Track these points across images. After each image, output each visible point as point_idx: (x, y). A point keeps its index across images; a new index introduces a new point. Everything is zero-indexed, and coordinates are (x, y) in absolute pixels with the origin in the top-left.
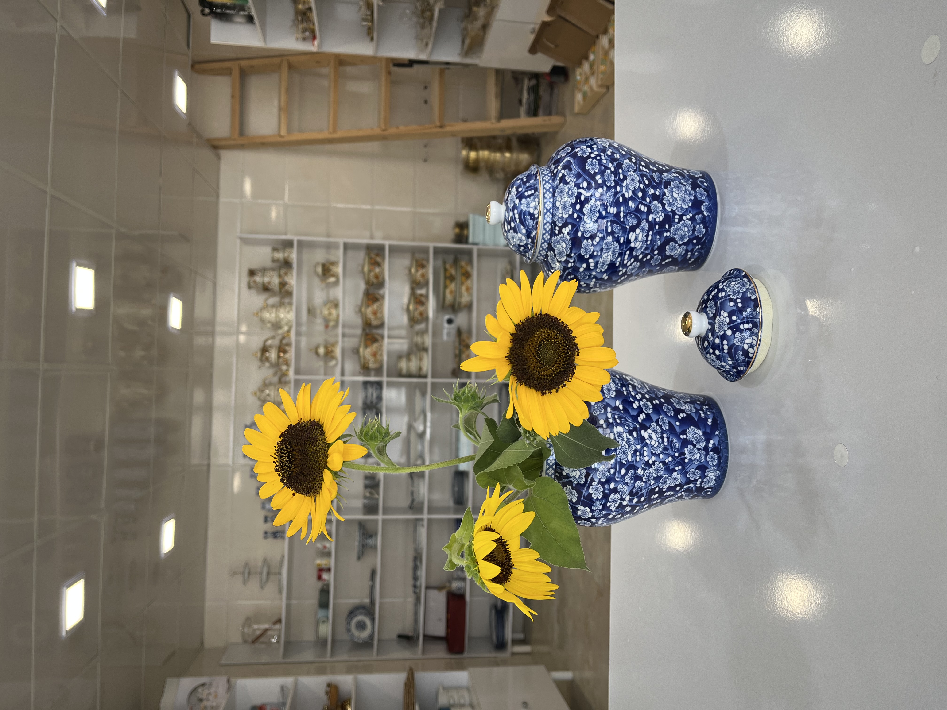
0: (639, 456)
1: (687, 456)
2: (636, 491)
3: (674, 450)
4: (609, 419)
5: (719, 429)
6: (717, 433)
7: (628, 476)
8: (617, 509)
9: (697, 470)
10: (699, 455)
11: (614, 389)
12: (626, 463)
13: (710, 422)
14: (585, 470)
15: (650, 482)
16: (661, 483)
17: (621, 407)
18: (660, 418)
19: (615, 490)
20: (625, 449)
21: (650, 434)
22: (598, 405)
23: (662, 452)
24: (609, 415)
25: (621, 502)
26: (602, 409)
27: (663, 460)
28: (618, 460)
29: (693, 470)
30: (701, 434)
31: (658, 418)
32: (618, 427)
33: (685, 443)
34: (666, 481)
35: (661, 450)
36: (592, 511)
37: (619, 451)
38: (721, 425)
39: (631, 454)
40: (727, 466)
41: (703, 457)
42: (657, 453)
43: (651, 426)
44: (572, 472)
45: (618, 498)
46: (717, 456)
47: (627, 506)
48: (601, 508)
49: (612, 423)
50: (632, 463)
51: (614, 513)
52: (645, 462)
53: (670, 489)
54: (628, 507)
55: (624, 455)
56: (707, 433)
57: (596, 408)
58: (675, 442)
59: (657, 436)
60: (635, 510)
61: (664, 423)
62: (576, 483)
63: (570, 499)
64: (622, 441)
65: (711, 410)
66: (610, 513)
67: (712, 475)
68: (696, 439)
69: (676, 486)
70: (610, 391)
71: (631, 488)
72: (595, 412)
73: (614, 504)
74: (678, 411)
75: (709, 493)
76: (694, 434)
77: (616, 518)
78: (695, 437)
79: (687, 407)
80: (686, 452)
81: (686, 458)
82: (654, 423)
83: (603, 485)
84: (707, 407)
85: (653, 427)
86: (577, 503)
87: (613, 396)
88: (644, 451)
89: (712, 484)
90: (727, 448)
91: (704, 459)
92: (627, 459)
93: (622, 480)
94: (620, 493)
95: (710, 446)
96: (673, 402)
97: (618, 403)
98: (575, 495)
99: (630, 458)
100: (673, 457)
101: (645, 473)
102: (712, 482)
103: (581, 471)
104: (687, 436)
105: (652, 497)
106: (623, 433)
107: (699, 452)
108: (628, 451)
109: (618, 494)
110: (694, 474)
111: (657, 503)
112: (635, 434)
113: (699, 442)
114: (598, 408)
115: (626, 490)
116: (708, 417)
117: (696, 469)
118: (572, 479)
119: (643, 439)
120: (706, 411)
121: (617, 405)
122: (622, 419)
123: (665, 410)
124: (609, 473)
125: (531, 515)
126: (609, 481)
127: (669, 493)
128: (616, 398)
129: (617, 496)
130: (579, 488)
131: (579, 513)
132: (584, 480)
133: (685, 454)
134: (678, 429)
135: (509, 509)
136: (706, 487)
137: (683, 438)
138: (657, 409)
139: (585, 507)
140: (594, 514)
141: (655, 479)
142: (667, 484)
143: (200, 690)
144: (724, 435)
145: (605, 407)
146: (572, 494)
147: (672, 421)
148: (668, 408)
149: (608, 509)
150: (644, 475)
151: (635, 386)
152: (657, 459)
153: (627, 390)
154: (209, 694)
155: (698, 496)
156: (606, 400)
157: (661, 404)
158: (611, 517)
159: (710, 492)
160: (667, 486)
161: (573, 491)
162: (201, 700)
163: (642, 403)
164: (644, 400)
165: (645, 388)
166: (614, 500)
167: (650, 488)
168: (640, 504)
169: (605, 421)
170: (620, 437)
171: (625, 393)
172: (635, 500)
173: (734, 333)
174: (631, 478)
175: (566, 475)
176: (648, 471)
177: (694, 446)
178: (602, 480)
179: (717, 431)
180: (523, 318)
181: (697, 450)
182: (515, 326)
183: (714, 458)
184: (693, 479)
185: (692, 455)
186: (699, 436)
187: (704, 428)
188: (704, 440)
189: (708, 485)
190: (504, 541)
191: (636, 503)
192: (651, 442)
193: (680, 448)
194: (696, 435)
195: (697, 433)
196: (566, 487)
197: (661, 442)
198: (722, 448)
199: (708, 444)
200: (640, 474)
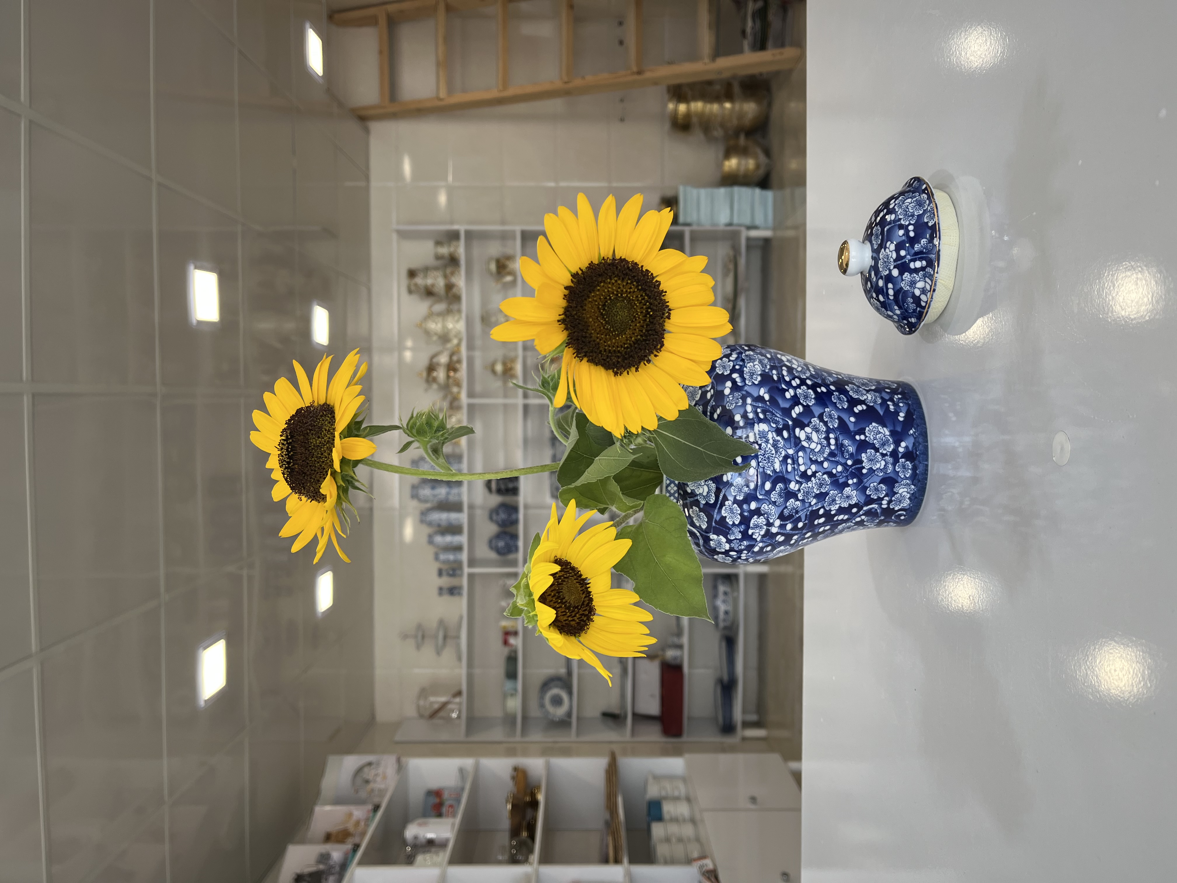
0: (791, 465)
1: (866, 464)
2: (789, 513)
3: (846, 456)
4: (748, 414)
5: (915, 426)
6: (911, 432)
7: (776, 491)
8: (764, 539)
9: (881, 485)
10: (883, 463)
11: (759, 373)
12: (772, 474)
13: (901, 417)
14: (714, 484)
15: (809, 501)
16: (826, 503)
17: (767, 397)
18: (825, 412)
19: (758, 512)
20: (770, 454)
21: (808, 433)
22: (734, 395)
23: (826, 459)
24: (749, 408)
25: (769, 529)
26: (740, 400)
27: (829, 470)
28: (761, 470)
29: (875, 484)
30: (887, 433)
31: (822, 411)
32: (761, 424)
33: (863, 446)
34: (834, 500)
35: (825, 456)
36: (729, 541)
37: (762, 457)
38: (918, 421)
39: (780, 461)
40: (926, 479)
41: (890, 466)
42: (819, 460)
43: (811, 423)
44: (699, 487)
45: (762, 522)
46: (911, 464)
47: (778, 534)
48: (740, 537)
49: (753, 419)
50: (781, 474)
51: (761, 545)
52: (801, 473)
53: (841, 510)
54: (779, 536)
55: (769, 462)
56: (897, 432)
57: (731, 398)
58: (847, 445)
59: (820, 437)
60: (792, 540)
61: (832, 418)
62: (704, 502)
63: (698, 525)
64: (767, 444)
65: (905, 401)
66: (755, 545)
67: (904, 491)
68: (879, 440)
69: (851, 506)
70: (752, 376)
71: (781, 509)
72: (730, 405)
73: (757, 531)
74: (853, 402)
75: (902, 518)
76: (877, 434)
77: (764, 550)
78: (878, 438)
79: (869, 397)
80: (863, 459)
81: (864, 468)
82: (816, 419)
83: (741, 507)
84: (900, 396)
85: (813, 424)
86: (707, 531)
87: (756, 382)
88: (798, 457)
89: (905, 505)
90: (926, 453)
91: (891, 469)
92: (774, 469)
93: (767, 498)
94: (766, 516)
95: (901, 450)
96: (849, 390)
97: (762, 392)
98: (705, 519)
99: (777, 466)
100: (845, 465)
101: (802, 487)
102: (905, 502)
103: (709, 486)
104: (866, 437)
105: (816, 522)
106: (768, 432)
107: (884, 458)
108: (775, 457)
109: (762, 517)
110: (876, 489)
111: (824, 531)
112: (785, 434)
113: (883, 445)
114: (733, 398)
115: (773, 511)
116: (900, 409)
117: (879, 483)
118: (699, 498)
119: (798, 440)
120: (898, 401)
121: (762, 395)
122: (767, 413)
123: (835, 401)
124: (748, 489)
125: (626, 544)
126: (750, 497)
127: (841, 517)
128: (761, 384)
129: (762, 520)
130: (708, 509)
131: (712, 544)
132: (714, 499)
133: (861, 462)
134: (852, 427)
135: (594, 536)
136: (896, 509)
137: (860, 439)
138: (823, 399)
139: (718, 536)
140: (733, 545)
141: (816, 496)
142: (836, 504)
143: (366, 770)
144: (922, 435)
145: (744, 398)
146: (700, 518)
147: (844, 417)
148: (839, 399)
149: (750, 538)
150: (799, 490)
151: (793, 368)
152: (819, 468)
153: (778, 374)
154: (376, 775)
155: (888, 522)
156: (746, 388)
157: (830, 393)
158: (756, 549)
159: (905, 516)
160: (837, 506)
161: (701, 513)
162: (367, 782)
163: (799, 391)
164: (804, 387)
165: (808, 372)
166: (757, 526)
167: (810, 509)
168: (797, 532)
169: (742, 417)
170: (764, 437)
171: (775, 378)
172: (789, 527)
173: (901, 274)
174: (780, 495)
175: (691, 492)
176: (806, 486)
177: (877, 450)
178: (738, 498)
179: (912, 429)
180: (585, 265)
181: (880, 457)
182: (572, 275)
183: (906, 467)
184: (876, 498)
185: (873, 463)
186: (884, 436)
187: (892, 425)
188: (891, 443)
189: (900, 506)
190: (582, 577)
191: (791, 530)
192: (809, 446)
193: (855, 453)
194: (880, 435)
195: (882, 433)
196: (692, 509)
197: (825, 445)
198: (919, 453)
199: (898, 447)
200: (793, 490)
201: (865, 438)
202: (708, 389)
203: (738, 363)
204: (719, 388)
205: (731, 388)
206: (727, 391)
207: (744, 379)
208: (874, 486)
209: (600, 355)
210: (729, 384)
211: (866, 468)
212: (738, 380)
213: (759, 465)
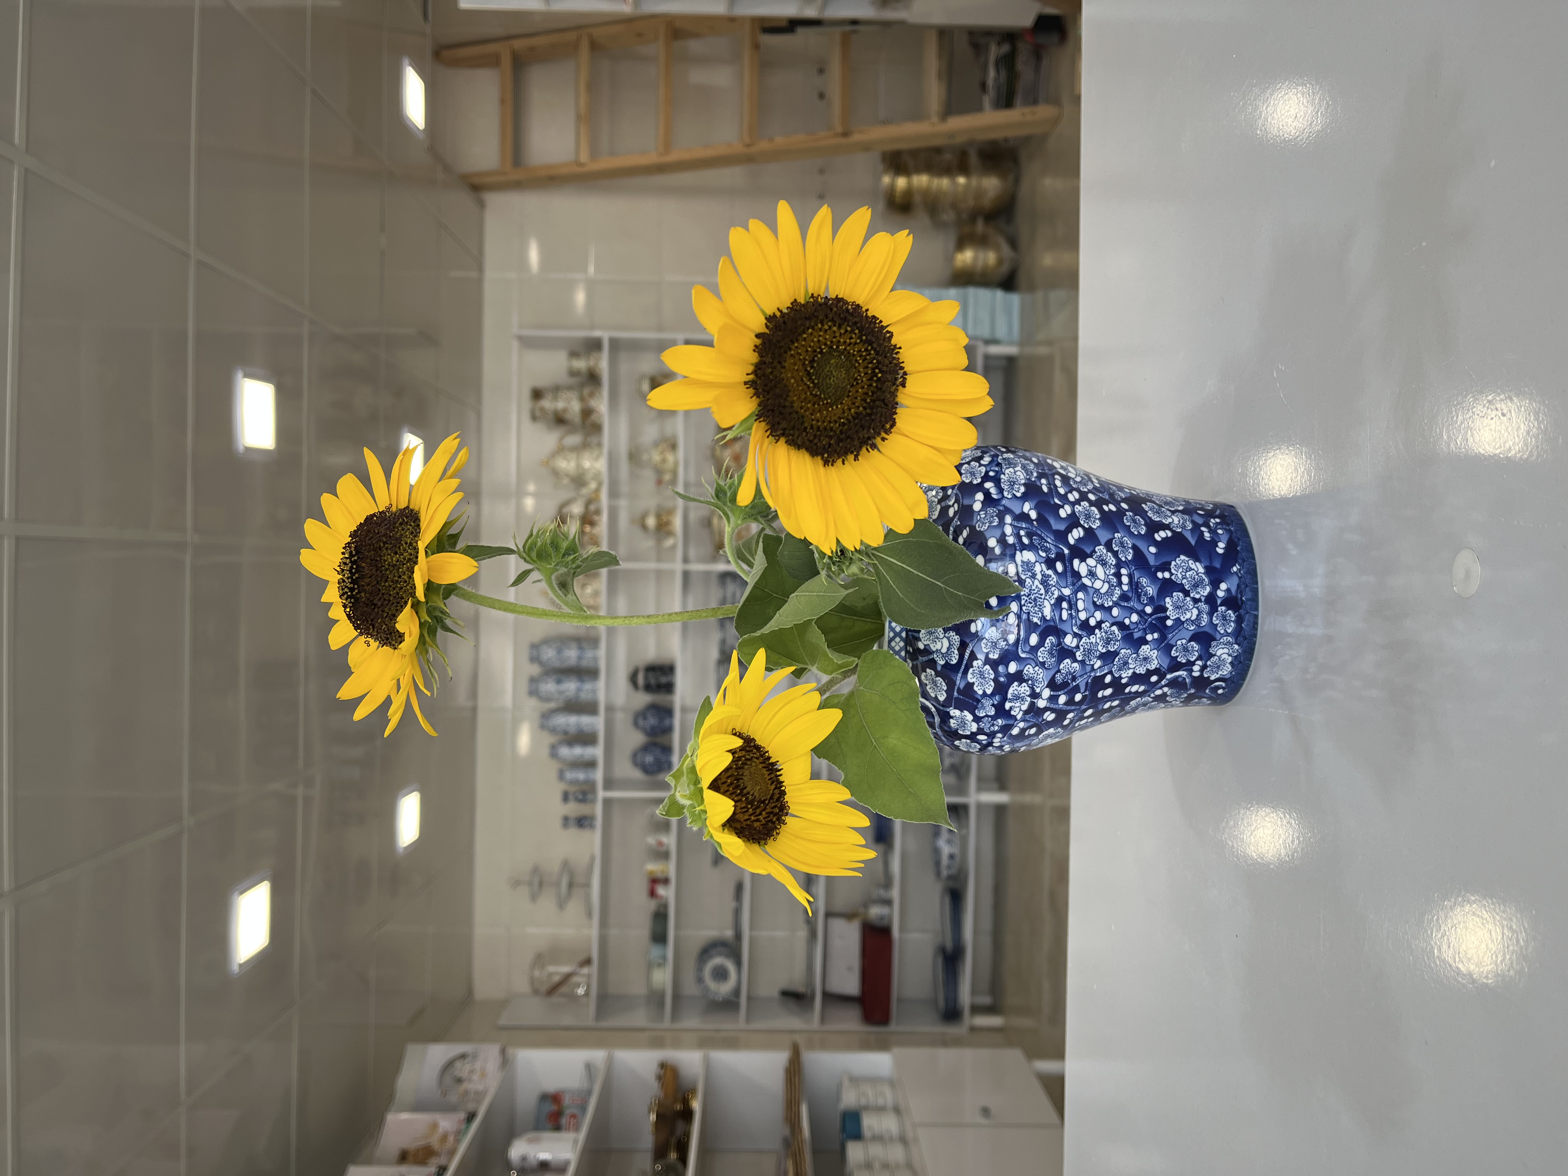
0: (1067, 610)
1: (1172, 613)
2: (1063, 680)
3: (1143, 601)
4: (1007, 538)
5: (1240, 561)
6: (1235, 569)
7: (1046, 648)
8: (1027, 716)
9: (1192, 643)
10: (1195, 612)
11: (1023, 482)
12: (1039, 623)
13: (1221, 548)
14: (958, 636)
15: (1092, 663)
16: (1115, 667)
17: (1033, 515)
18: (1114, 538)
19: (1018, 677)
20: (1037, 595)
21: (1091, 567)
22: (987, 512)
23: (1116, 604)
24: (1008, 530)
25: (1034, 702)
26: (995, 518)
27: (1119, 619)
28: (1024, 616)
29: (1184, 641)
30: (1202, 570)
31: (1110, 537)
32: (1025, 552)
33: (1168, 587)
34: (1126, 663)
35: (1115, 599)
36: (977, 719)
37: (1026, 598)
38: (1244, 554)
39: (1051, 605)
40: (1255, 636)
41: (1205, 616)
42: (1106, 605)
43: (1096, 552)
44: (935, 641)
45: (1025, 692)
46: (1234, 614)
47: (1046, 709)
48: (993, 713)
49: (1014, 545)
50: (1052, 624)
51: (1022, 725)
52: (1081, 622)
53: (1136, 678)
54: (1049, 713)
55: (1036, 606)
56: (1215, 568)
57: (983, 516)
58: (1145, 585)
59: (1107, 572)
60: (1066, 719)
61: (1124, 547)
62: (942, 662)
63: (933, 695)
64: (1033, 580)
65: (1224, 527)
66: (1013, 725)
67: (1223, 652)
68: (1190, 579)
69: (1150, 673)
70: (1012, 486)
71: (1052, 673)
72: (981, 525)
73: (1018, 705)
74: (1154, 527)
75: (1220, 691)
76: (1187, 571)
77: (1027, 734)
78: (1188, 576)
79: (1175, 520)
80: (1168, 605)
81: (1168, 618)
82: (1101, 547)
83: (995, 669)
84: (1218, 520)
85: (1098, 554)
86: (947, 703)
87: (1019, 495)
88: (1077, 600)
89: (1225, 673)
90: (1255, 599)
91: (1206, 620)
92: (1043, 616)
94: (1030, 682)
95: (1220, 594)
96: (1147, 509)
97: (1027, 507)
98: (943, 687)
99: (1047, 612)
100: (1142, 613)
101: (1081, 643)
102: (1224, 668)
103: (951, 639)
104: (1172, 574)
105: (1100, 695)
106: (1034, 563)
107: (1196, 606)
108: (1044, 599)
109: (1024, 684)
110: (1185, 649)
111: (1111, 708)
112: (1059, 567)
113: (1196, 586)
114: (986, 516)
115: (1041, 676)
116: (1219, 538)
117: (1190, 641)
118: (935, 656)
119: (1077, 575)
120: (1216, 527)
121: (1027, 512)
122: (1034, 537)
123: (1128, 524)
124: (1005, 643)
125: (835, 716)
126: (1007, 656)
127: (1135, 688)
128: (1025, 497)
129: (1024, 689)
130: (949, 672)
131: (953, 723)
132: (957, 657)
133: (1165, 609)
134: (1152, 561)
135: (789, 702)
136: (1213, 678)
137: (1164, 578)
138: (1111, 521)
139: (962, 711)
140: (982, 725)
141: (1102, 656)
142: (1129, 669)
143: (458, 1064)
144: (1250, 573)
145: (1001, 517)
146: (936, 685)
147: (1142, 545)
148: (1134, 521)
149: (1007, 714)
150: (1077, 647)
151: (1069, 478)
152: (1106, 616)
153: (1049, 484)
154: (472, 1072)
155: (1200, 698)
156: (1004, 502)
157: (1121, 513)
158: (1015, 731)
159: (1224, 688)
160: (1130, 672)
161: (938, 679)
162: (459, 1081)
163: (1078, 508)
164: (1085, 504)
165: (1090, 483)
166: (1017, 698)
167: (1092, 674)
168: (1073, 708)
169: (998, 542)
170: (1029, 571)
171: (1045, 489)
172: (1062, 699)
174: (1051, 653)
175: (925, 648)
176: (1088, 641)
177: (1187, 593)
178: (991, 656)
179: (1235, 565)
180: (785, 303)
181: (1191, 603)
182: (766, 318)
183: (1228, 618)
184: (1184, 661)
185: (1181, 611)
186: (1197, 574)
187: (1208, 559)
188: (1207, 583)
189: (1218, 674)
190: (770, 761)
191: (1066, 704)
192: (1093, 584)
193: (1155, 597)
194: (1191, 573)
195: (1194, 569)
196: (926, 672)
197: (1115, 584)
198: (1246, 598)
199: (1216, 591)
200: (1069, 646)
201: (1171, 576)
202: (951, 503)
203: (992, 468)
204: (966, 502)
205: (982, 502)
206: (977, 506)
207: (1001, 490)
208: (1182, 645)
209: (804, 434)
210: (980, 496)
211: (1171, 618)
212: (993, 491)
213: (1021, 609)
